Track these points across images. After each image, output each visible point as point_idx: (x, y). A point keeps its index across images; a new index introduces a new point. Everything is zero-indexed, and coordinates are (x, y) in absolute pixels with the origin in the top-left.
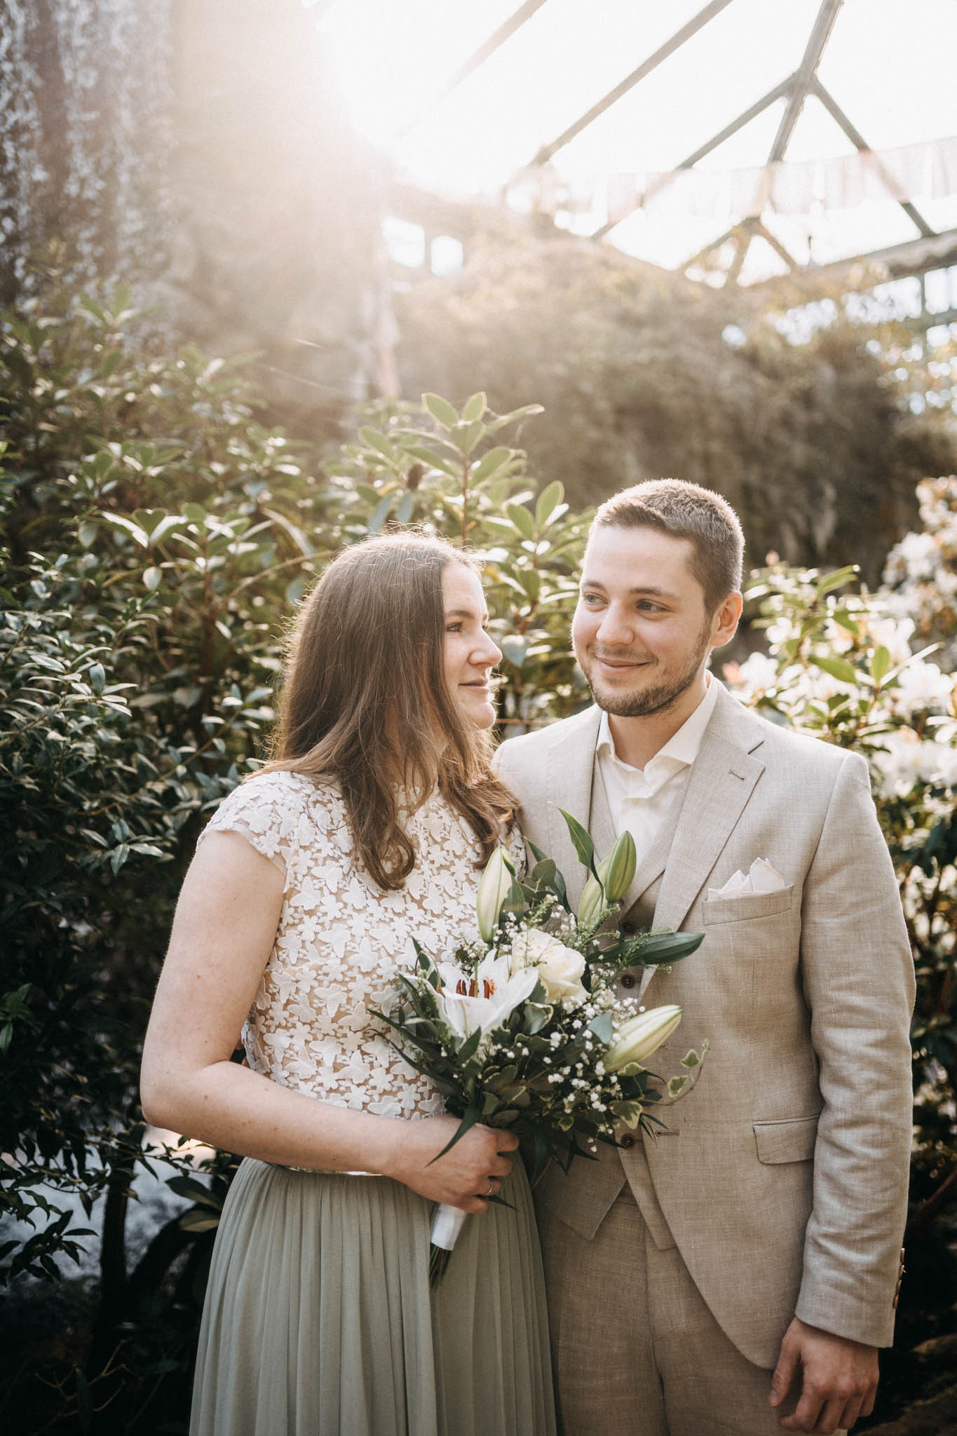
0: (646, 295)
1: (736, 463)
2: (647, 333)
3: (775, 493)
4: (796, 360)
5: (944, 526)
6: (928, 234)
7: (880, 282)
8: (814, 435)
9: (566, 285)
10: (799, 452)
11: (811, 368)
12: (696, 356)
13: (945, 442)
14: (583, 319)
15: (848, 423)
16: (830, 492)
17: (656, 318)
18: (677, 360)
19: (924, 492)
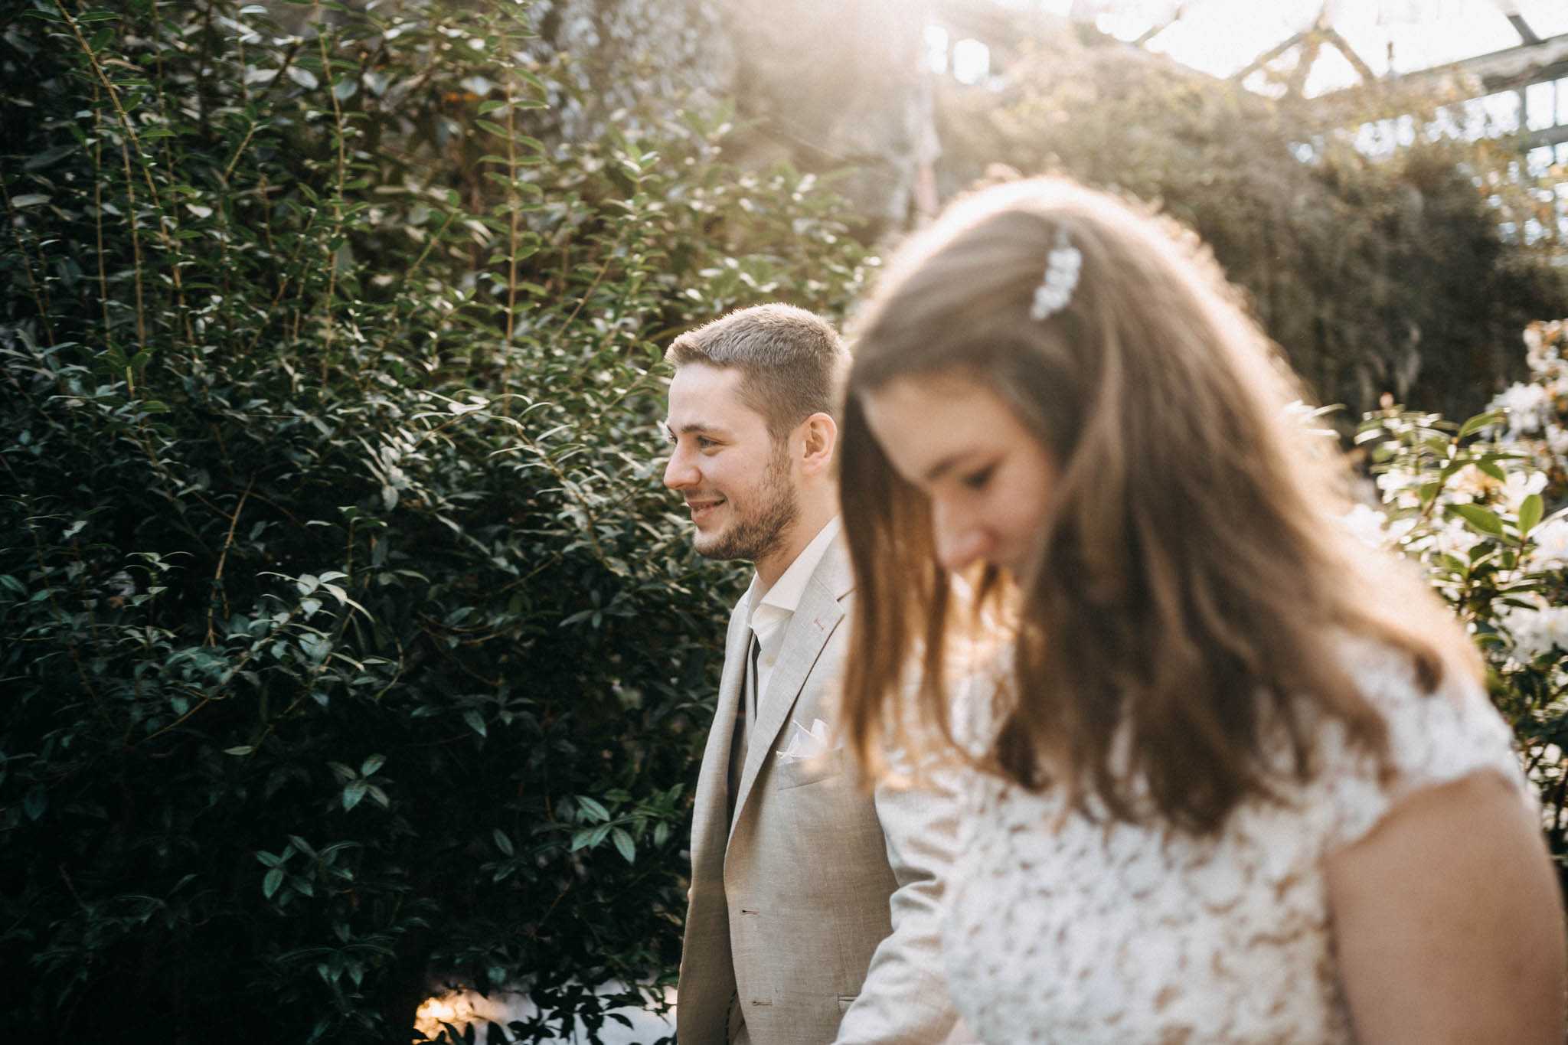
0: (1211, 108)
1: (1309, 298)
2: (1211, 151)
3: (1352, 332)
4: (1379, 182)
5: (1554, 376)
6: (1531, 41)
7: (1471, 96)
8: (1397, 267)
9: (1121, 97)
10: (1380, 287)
11: (1397, 193)
12: (1266, 177)
13: (1554, 278)
14: (1140, 134)
15: (1439, 257)
16: (1415, 334)
17: (1222, 134)
18: (1245, 182)
19: (1531, 336)
